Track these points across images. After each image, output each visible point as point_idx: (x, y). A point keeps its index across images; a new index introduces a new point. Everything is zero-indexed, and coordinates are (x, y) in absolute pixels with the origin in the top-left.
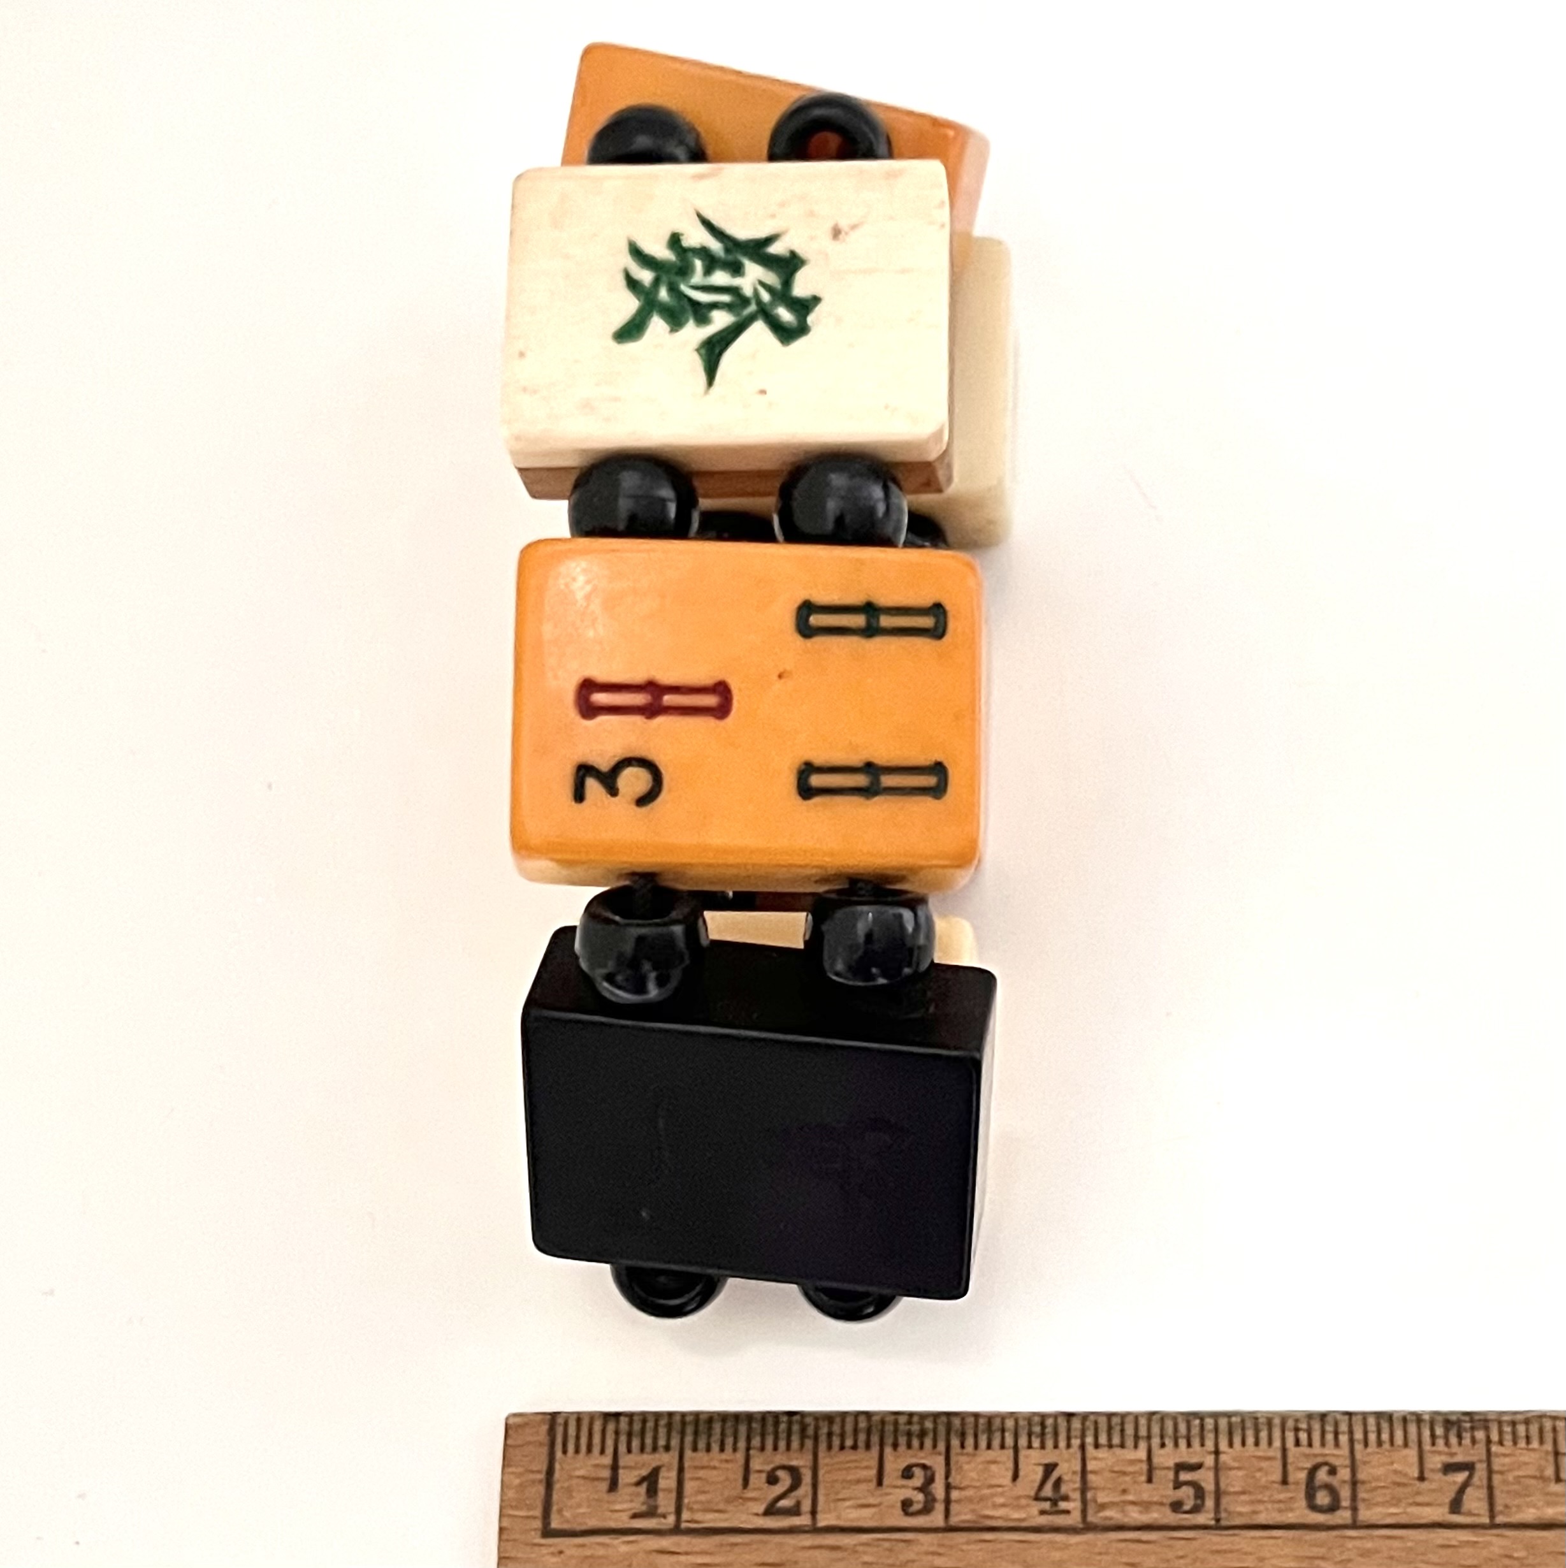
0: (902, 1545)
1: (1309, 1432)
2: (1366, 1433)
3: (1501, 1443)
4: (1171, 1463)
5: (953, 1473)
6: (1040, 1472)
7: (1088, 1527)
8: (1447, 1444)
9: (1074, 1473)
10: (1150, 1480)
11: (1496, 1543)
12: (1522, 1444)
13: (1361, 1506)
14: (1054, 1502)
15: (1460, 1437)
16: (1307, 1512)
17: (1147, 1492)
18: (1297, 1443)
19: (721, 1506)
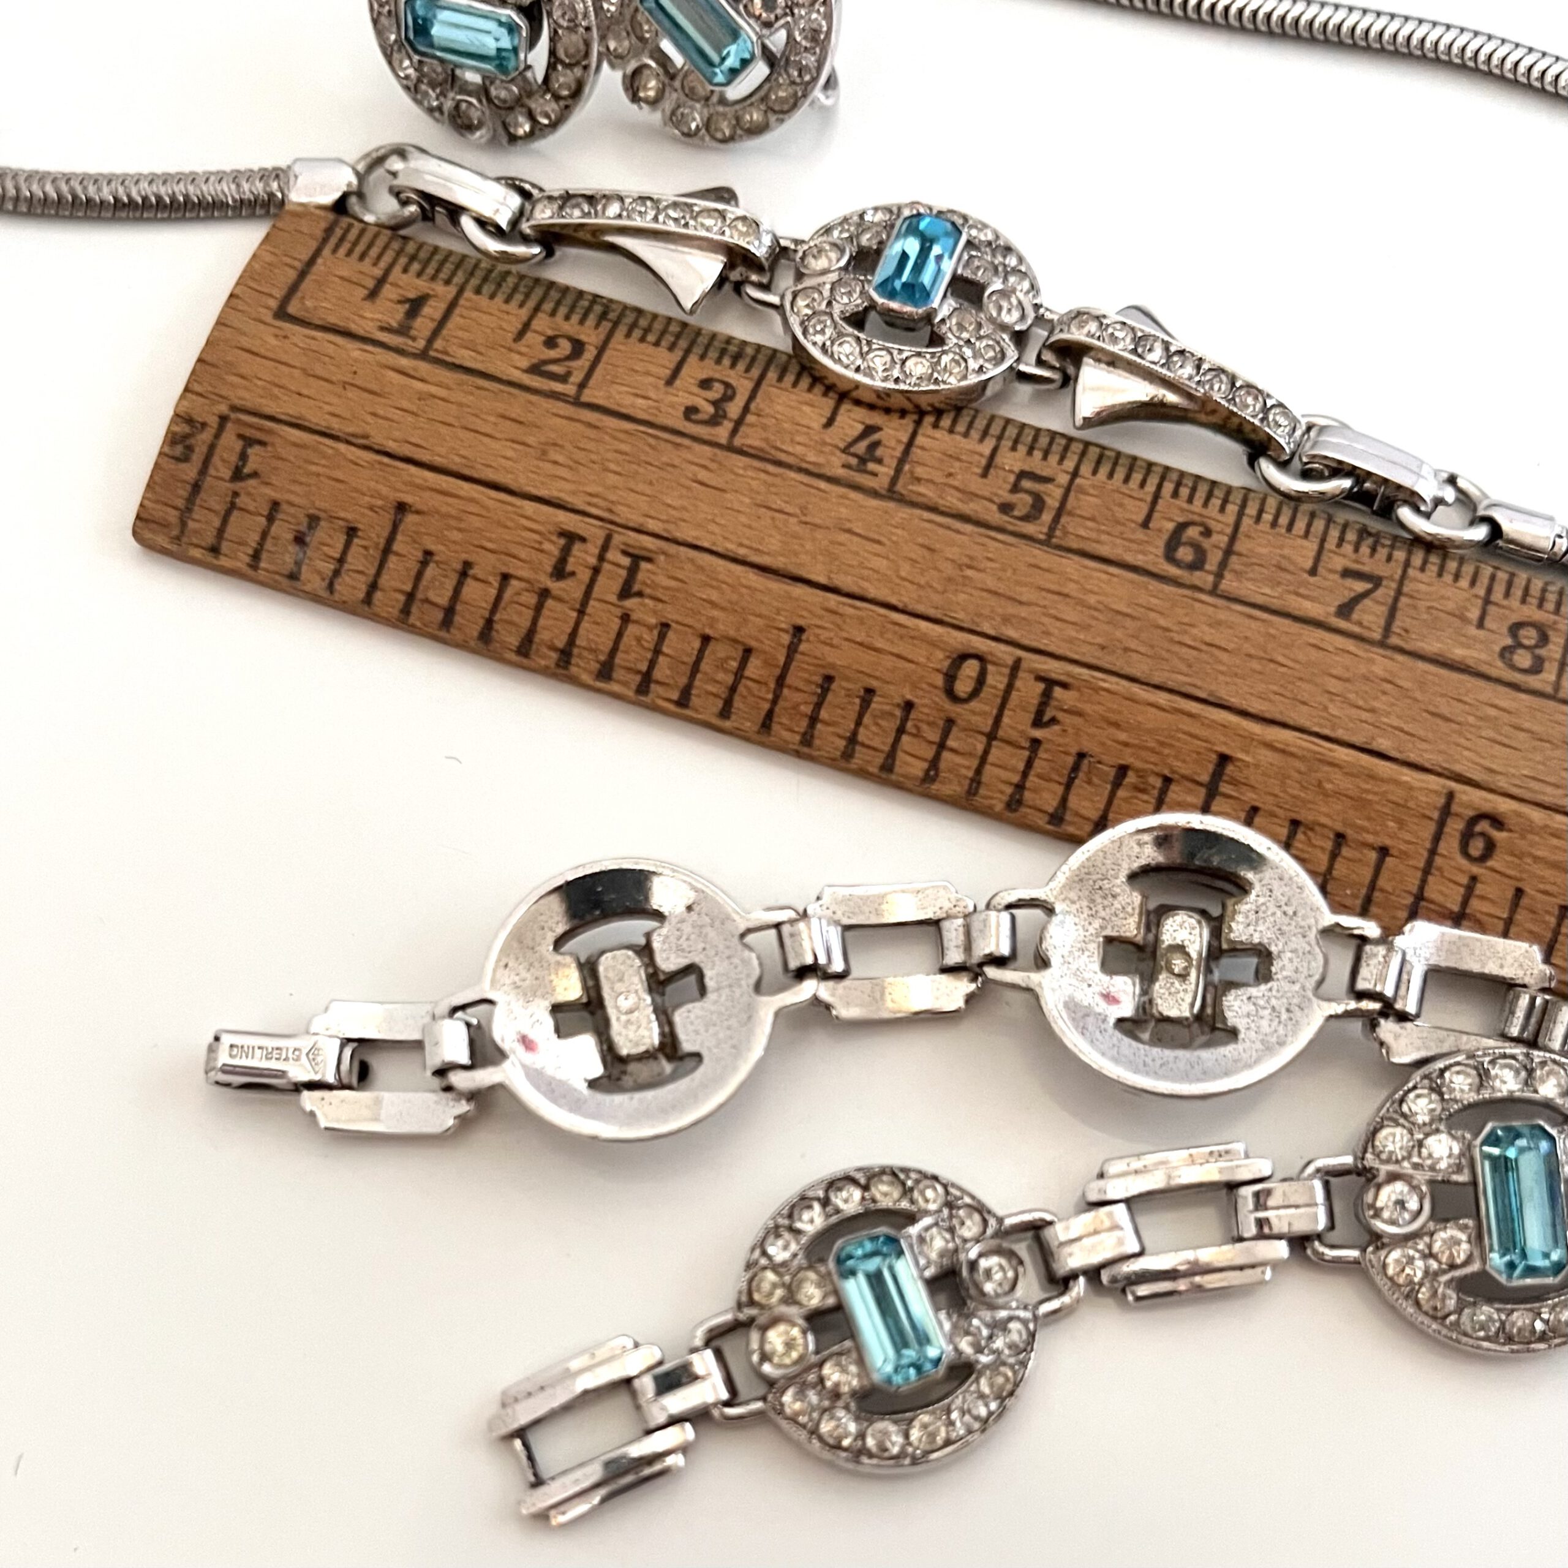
0: (669, 446)
1: (1194, 490)
2: (1261, 511)
3: (1422, 569)
4: (1017, 469)
5: (758, 399)
6: (860, 428)
7: (892, 494)
8: (1356, 550)
9: (899, 441)
10: (985, 474)
11: (1381, 663)
12: (1448, 578)
13: (1228, 575)
14: (863, 461)
15: (1374, 550)
16: (1162, 560)
17: (976, 484)
18: (1175, 494)
19: (483, 350)
